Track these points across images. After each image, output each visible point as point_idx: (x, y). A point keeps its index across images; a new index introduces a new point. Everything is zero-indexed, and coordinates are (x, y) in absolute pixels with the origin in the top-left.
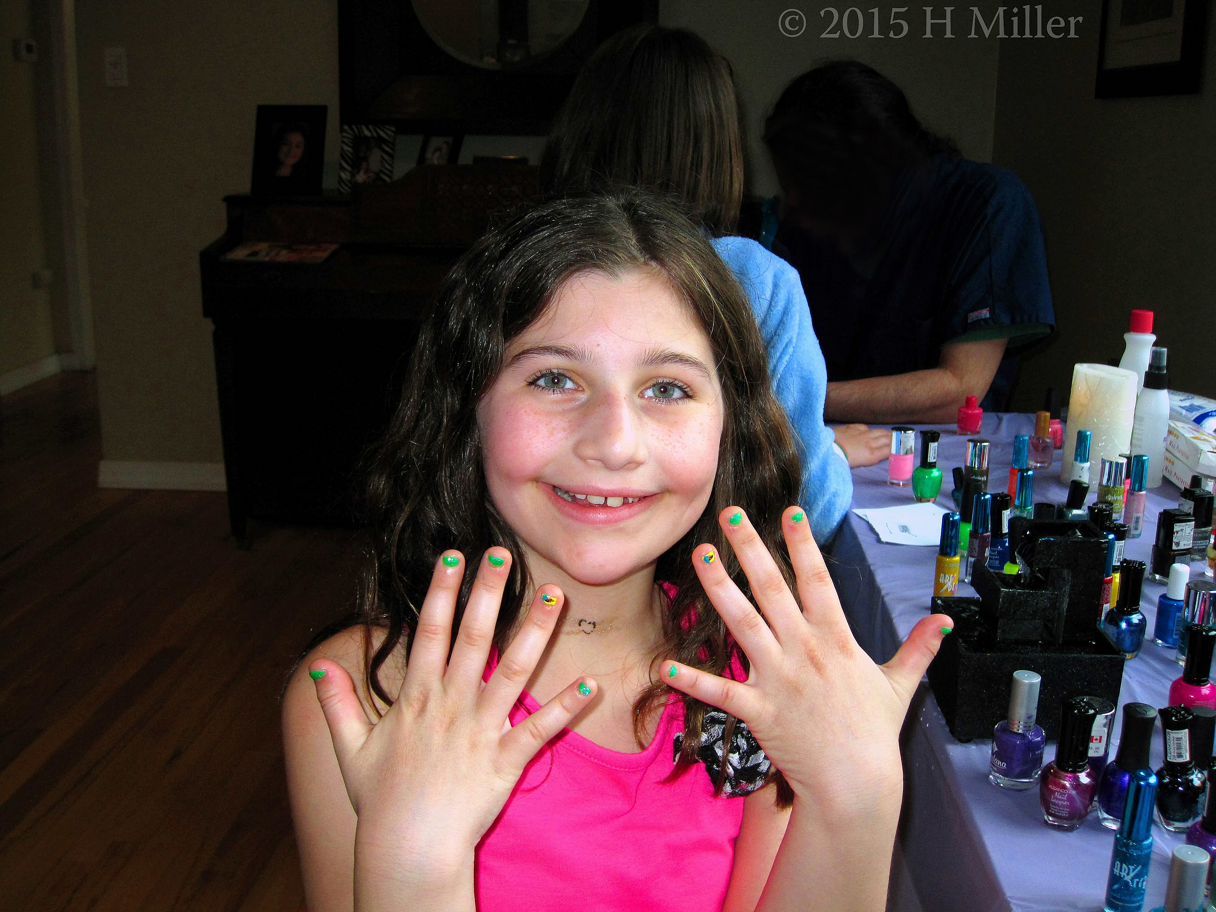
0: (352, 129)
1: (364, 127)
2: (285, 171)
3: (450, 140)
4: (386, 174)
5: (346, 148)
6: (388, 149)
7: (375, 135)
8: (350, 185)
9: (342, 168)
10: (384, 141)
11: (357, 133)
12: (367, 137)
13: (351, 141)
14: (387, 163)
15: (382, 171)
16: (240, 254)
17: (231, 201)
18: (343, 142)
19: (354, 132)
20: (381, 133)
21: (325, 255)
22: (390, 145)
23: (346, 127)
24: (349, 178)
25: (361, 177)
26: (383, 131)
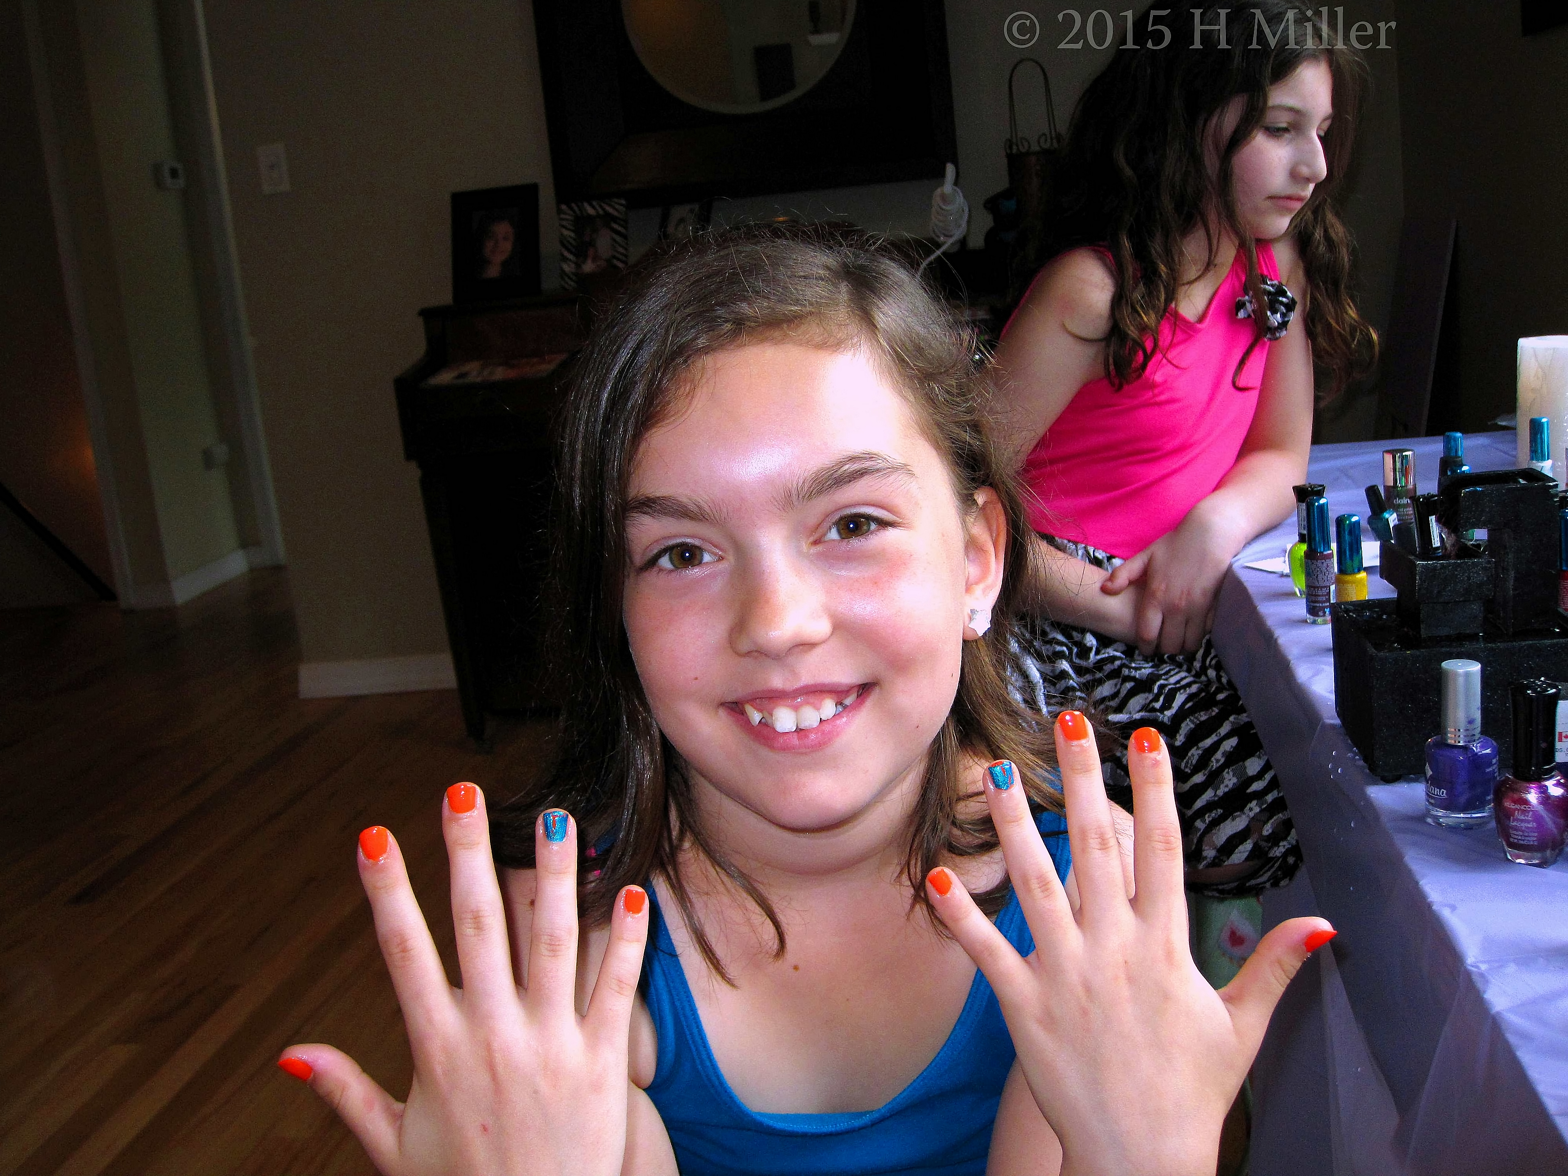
0: (571, 209)
1: (586, 205)
2: (493, 272)
3: (696, 207)
4: (618, 259)
5: (566, 232)
6: (620, 229)
7: (601, 212)
8: (574, 278)
9: (565, 259)
10: (614, 219)
11: (578, 212)
12: (589, 216)
13: (571, 223)
14: (620, 245)
15: (614, 257)
16: (445, 377)
17: (427, 314)
18: (563, 227)
19: (574, 211)
20: (608, 209)
21: (551, 367)
22: (622, 223)
23: (564, 207)
24: (573, 270)
25: (589, 267)
26: (610, 205)
